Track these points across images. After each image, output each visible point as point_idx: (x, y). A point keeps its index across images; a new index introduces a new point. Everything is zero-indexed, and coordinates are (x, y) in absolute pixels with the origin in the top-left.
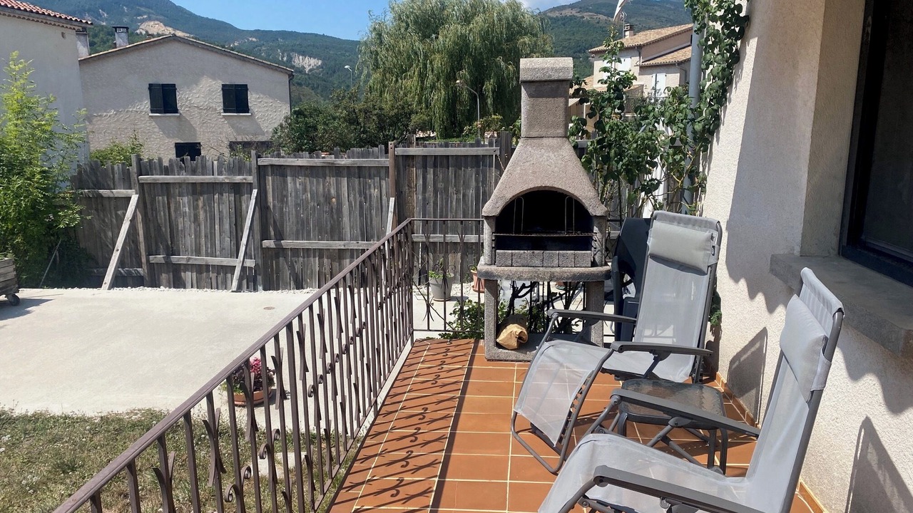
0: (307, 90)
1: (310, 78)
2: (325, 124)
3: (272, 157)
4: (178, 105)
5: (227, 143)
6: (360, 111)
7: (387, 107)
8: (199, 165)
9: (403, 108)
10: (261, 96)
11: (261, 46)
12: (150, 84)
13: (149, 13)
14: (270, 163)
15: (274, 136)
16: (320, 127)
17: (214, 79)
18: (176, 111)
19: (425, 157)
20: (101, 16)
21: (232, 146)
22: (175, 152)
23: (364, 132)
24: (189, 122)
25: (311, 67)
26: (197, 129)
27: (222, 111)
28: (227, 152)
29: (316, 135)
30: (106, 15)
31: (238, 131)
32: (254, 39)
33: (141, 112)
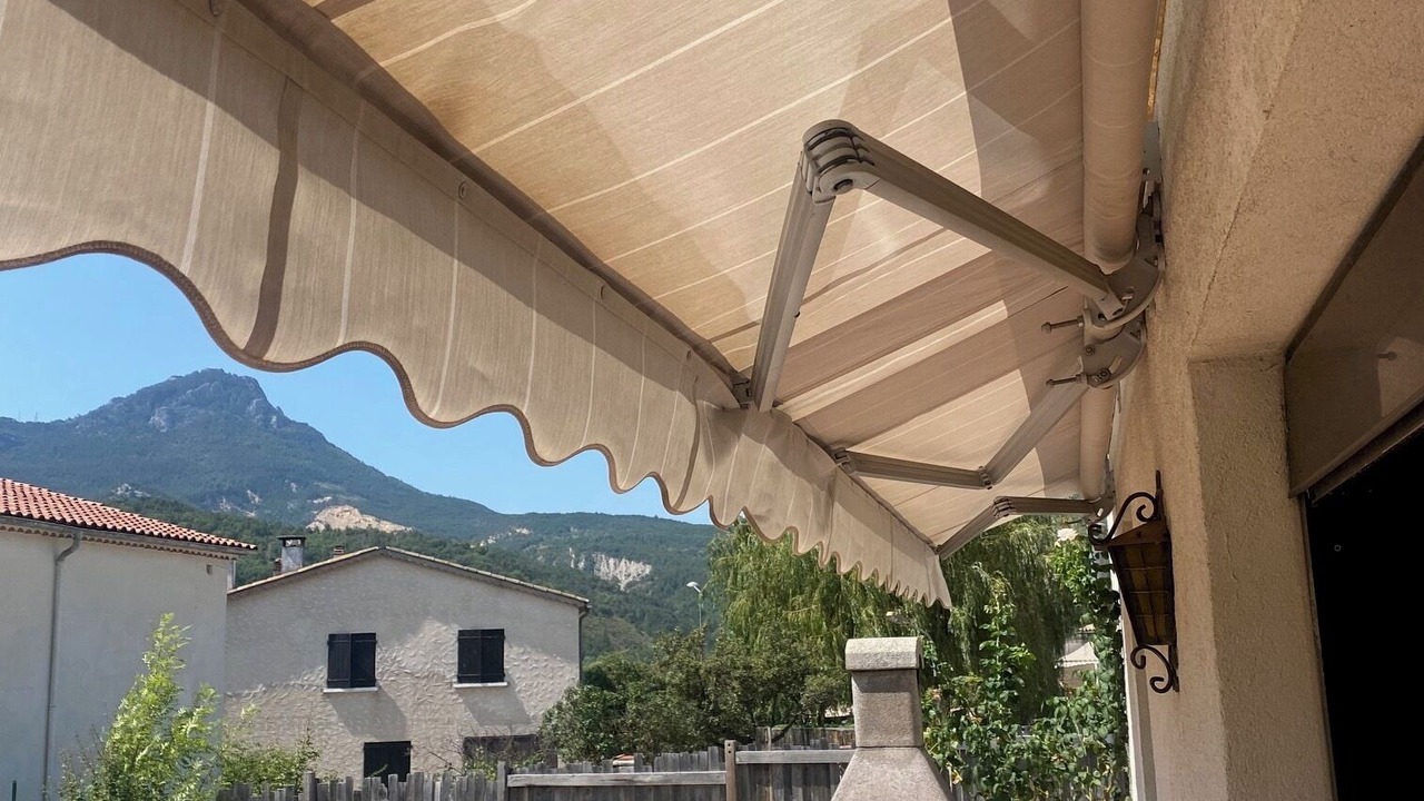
0: (621, 623)
1: (627, 600)
2: (638, 700)
3: (532, 771)
4: (376, 672)
5: (458, 741)
6: (709, 672)
7: (757, 662)
8: (412, 789)
9: (789, 663)
10: (529, 649)
11: (536, 542)
12: (330, 635)
13: (335, 492)
14: (528, 782)
15: (544, 727)
16: (631, 707)
17: (446, 622)
18: (372, 682)
19: (787, 767)
20: (248, 502)
21: (469, 745)
22: (362, 761)
23: (716, 712)
24: (393, 702)
25: (631, 579)
26: (407, 715)
27: (455, 680)
28: (458, 762)
29: (623, 722)
30: (257, 499)
31: (482, 717)
32: (525, 531)
33: (311, 686)
